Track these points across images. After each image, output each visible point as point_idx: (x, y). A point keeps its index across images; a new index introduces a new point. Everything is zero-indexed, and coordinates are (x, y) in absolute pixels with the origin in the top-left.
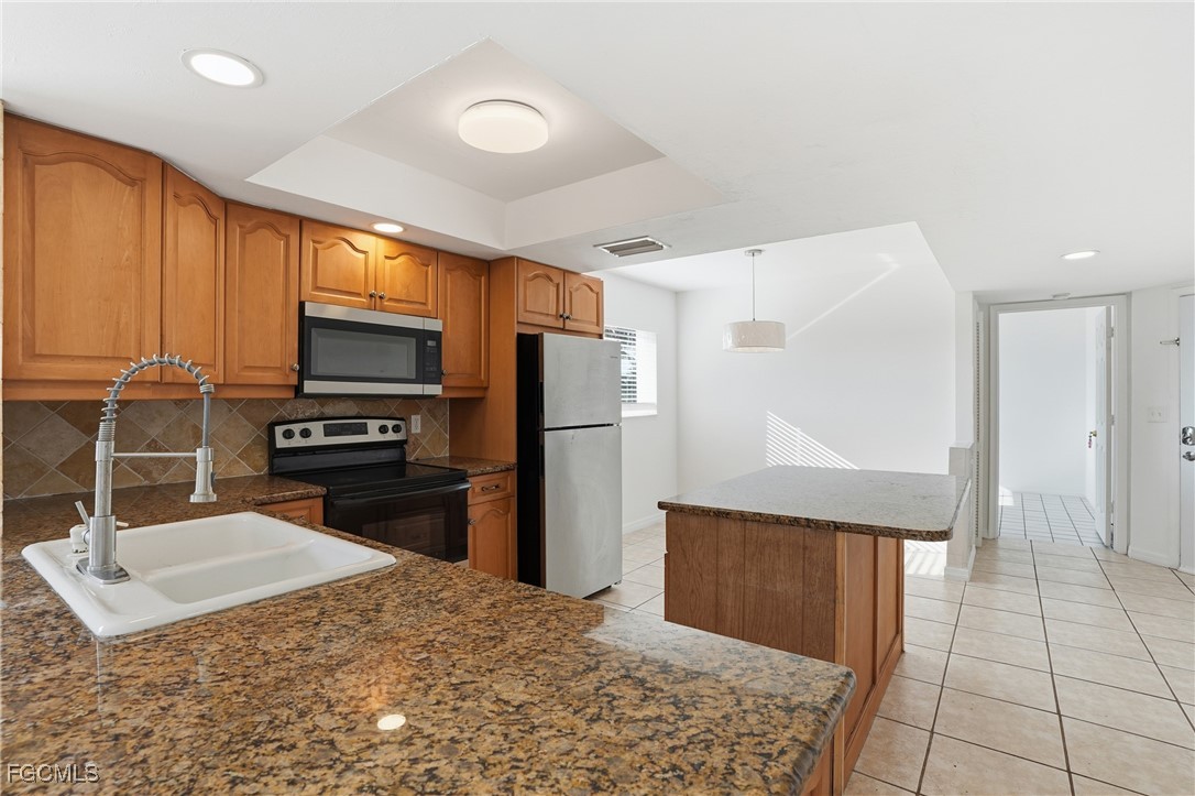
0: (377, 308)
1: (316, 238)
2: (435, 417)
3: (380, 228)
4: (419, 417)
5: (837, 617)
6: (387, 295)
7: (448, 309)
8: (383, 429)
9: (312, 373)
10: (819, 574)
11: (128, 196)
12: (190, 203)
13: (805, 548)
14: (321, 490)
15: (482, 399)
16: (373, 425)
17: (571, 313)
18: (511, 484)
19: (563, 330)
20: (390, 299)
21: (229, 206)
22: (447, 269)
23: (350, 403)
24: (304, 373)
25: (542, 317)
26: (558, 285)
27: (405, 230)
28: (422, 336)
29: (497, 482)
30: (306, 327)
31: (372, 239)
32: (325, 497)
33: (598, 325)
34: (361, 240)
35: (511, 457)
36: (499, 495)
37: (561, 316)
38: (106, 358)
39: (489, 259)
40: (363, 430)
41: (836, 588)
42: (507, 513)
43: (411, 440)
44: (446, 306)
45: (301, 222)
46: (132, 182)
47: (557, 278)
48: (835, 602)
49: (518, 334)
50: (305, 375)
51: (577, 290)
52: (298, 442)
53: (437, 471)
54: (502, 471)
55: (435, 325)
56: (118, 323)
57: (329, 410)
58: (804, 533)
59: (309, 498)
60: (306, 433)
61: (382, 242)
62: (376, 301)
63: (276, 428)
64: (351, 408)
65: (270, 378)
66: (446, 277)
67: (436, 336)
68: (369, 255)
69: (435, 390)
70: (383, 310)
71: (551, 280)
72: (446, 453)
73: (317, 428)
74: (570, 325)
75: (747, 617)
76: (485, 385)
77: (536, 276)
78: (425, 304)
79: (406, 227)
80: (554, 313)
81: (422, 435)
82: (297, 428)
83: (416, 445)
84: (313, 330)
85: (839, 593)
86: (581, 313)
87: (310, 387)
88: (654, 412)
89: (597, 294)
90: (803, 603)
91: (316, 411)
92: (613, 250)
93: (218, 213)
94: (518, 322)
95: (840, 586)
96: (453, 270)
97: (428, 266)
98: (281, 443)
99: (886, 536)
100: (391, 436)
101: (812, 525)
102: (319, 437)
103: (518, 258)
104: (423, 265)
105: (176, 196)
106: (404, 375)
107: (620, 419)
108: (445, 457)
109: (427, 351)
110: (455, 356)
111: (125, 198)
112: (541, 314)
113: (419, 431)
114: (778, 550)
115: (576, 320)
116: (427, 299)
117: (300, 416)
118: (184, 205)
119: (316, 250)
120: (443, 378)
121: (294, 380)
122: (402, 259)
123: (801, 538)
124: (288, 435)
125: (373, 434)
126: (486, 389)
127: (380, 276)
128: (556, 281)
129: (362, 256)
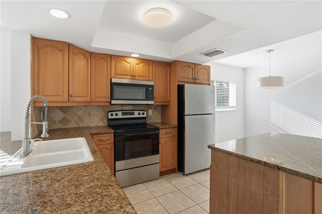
0: (134, 79)
1: (116, 60)
2: (156, 110)
3: (133, 55)
4: (151, 110)
5: (279, 210)
6: (137, 75)
7: (157, 78)
8: (139, 114)
9: (114, 98)
10: (271, 187)
11: (60, 54)
12: (78, 54)
13: (264, 174)
14: (113, 131)
15: (168, 105)
16: (136, 113)
17: (198, 77)
18: (175, 132)
19: (195, 83)
20: (138, 76)
21: (91, 54)
22: (156, 66)
23: (130, 106)
24: (112, 98)
25: (187, 79)
26: (193, 69)
27: (140, 56)
28: (147, 87)
29: (170, 131)
30: (112, 86)
31: (132, 59)
32: (115, 133)
33: (208, 81)
34: (129, 60)
35: (176, 123)
36: (171, 135)
37: (194, 79)
38: (55, 95)
39: (170, 62)
40: (133, 114)
41: (279, 196)
42: (174, 140)
43: (149, 117)
44: (156, 77)
45: (111, 56)
46: (61, 50)
47: (192, 66)
48: (278, 202)
49: (178, 85)
50: (112, 99)
51: (200, 70)
52: (114, 117)
53: (153, 127)
54: (171, 128)
55: (152, 83)
56: (58, 86)
57: (124, 108)
58: (264, 168)
59: (109, 133)
60: (117, 115)
61: (135, 60)
62: (133, 77)
63: (109, 113)
64: (131, 108)
65: (103, 100)
66: (155, 68)
67: (152, 86)
68: (131, 64)
69: (152, 102)
70: (136, 79)
71: (190, 67)
72: (160, 121)
73: (120, 113)
74: (197, 81)
75: (239, 197)
76: (169, 101)
77: (184, 66)
78: (149, 77)
79: (140, 55)
80: (191, 78)
81: (152, 115)
82: (114, 113)
83: (150, 118)
84: (114, 86)
85: (280, 199)
86: (201, 77)
87: (113, 102)
88: (235, 109)
89: (208, 70)
90: (263, 198)
91: (120, 108)
92: (207, 55)
93: (88, 56)
94: (178, 81)
95: (281, 195)
96: (158, 66)
97: (150, 66)
98: (110, 117)
99: (306, 178)
100: (141, 116)
101: (267, 165)
102: (120, 116)
103: (178, 61)
104: (148, 65)
105: (73, 53)
106: (142, 98)
107: (215, 111)
108: (159, 122)
109: (149, 91)
110: (159, 92)
111: (59, 55)
112: (186, 78)
113: (151, 114)
114: (252, 173)
115: (199, 80)
116: (149, 76)
117: (116, 110)
118: (76, 55)
119: (115, 64)
120: (154, 99)
121: (109, 100)
122: (141, 64)
123: (263, 170)
124: (112, 115)
125: (136, 115)
126: (169, 102)
127: (134, 69)
128: (192, 67)
129: (129, 64)
